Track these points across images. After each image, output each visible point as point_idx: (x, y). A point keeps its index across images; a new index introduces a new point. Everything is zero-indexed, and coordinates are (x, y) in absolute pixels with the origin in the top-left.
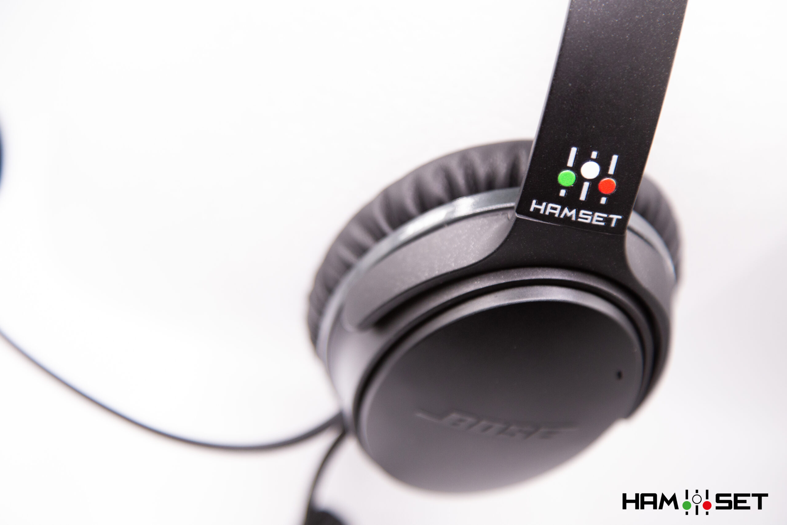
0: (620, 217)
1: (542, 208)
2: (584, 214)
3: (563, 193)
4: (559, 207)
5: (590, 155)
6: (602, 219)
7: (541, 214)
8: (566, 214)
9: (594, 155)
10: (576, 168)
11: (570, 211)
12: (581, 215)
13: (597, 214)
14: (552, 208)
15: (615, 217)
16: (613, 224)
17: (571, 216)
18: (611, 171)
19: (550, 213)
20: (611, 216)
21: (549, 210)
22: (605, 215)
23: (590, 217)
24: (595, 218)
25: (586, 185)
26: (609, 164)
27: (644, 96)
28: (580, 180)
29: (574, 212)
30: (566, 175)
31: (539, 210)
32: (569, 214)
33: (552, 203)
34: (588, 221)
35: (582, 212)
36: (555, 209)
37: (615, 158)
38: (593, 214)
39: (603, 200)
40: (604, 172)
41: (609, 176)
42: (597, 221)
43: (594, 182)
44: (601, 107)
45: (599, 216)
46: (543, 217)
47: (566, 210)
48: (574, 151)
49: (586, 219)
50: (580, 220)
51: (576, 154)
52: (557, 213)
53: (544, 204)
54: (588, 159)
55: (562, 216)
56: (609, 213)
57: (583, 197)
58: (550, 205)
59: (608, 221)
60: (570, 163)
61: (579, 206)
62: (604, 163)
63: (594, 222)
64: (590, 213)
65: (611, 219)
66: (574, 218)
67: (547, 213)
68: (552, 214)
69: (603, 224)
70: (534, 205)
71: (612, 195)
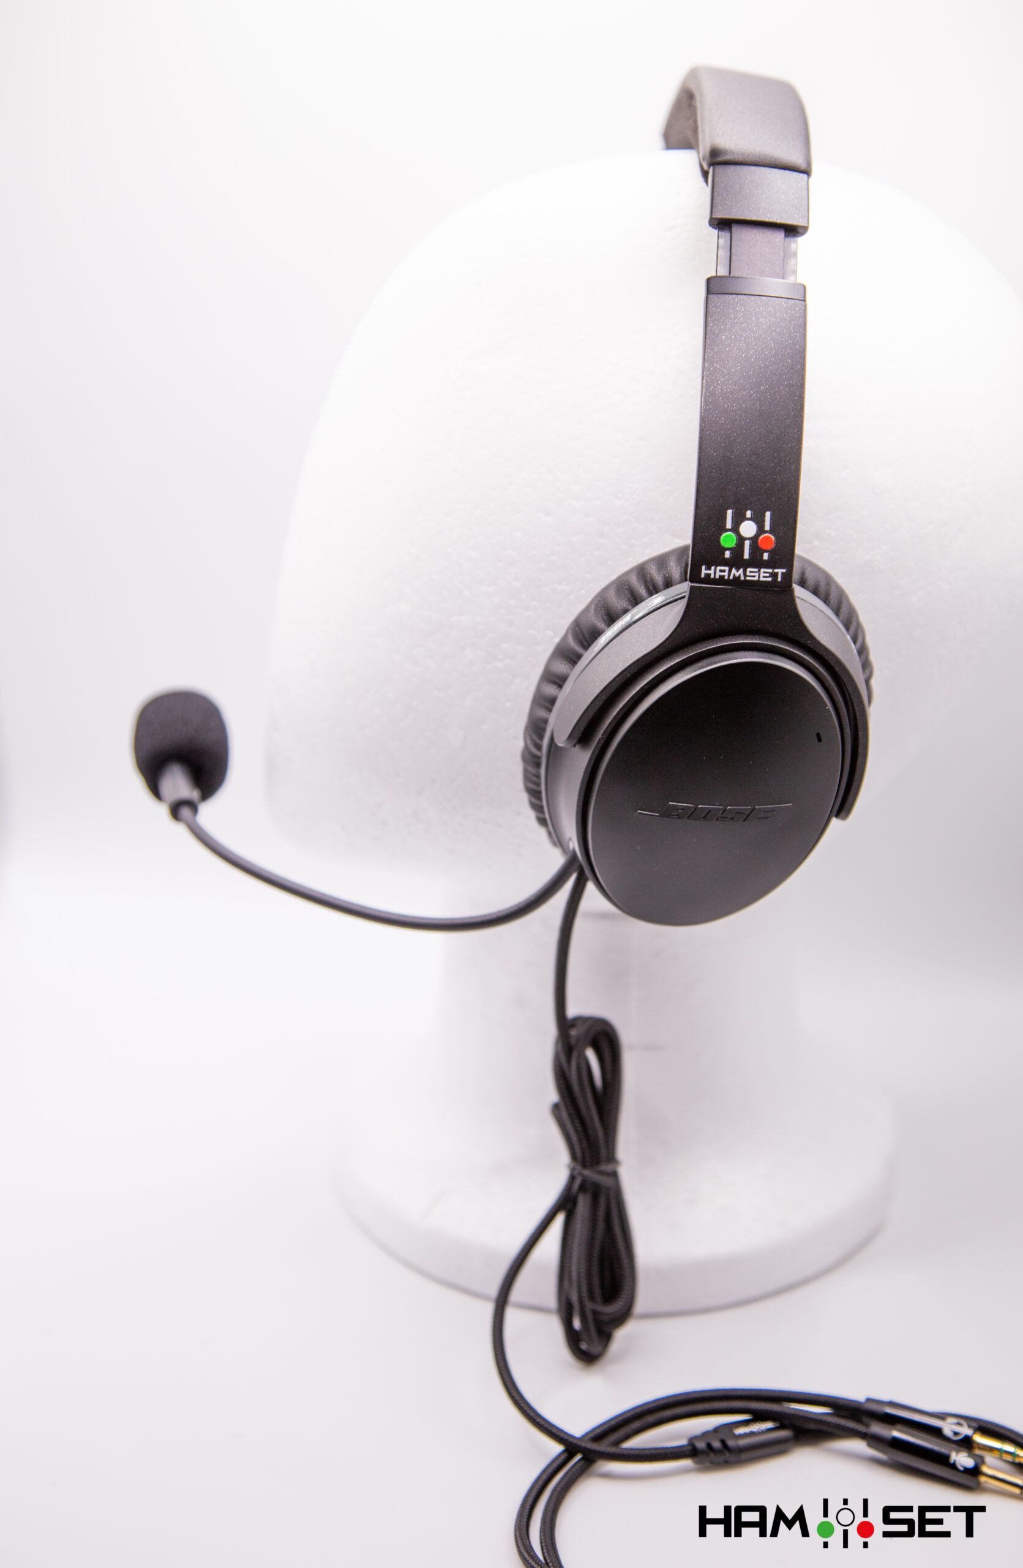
0: (784, 571)
1: (712, 572)
2: (751, 572)
3: (727, 554)
4: (727, 568)
5: (745, 515)
6: (768, 575)
7: (713, 579)
8: (734, 575)
9: (749, 514)
10: (735, 529)
11: (738, 572)
12: (748, 574)
13: (762, 570)
14: (721, 571)
15: (780, 571)
16: (779, 579)
17: (740, 575)
18: (767, 527)
19: (720, 576)
20: (776, 571)
21: (718, 574)
22: (770, 571)
23: (757, 574)
24: (762, 575)
25: (747, 543)
26: (764, 521)
27: (782, 455)
28: (741, 540)
29: (741, 571)
30: (726, 537)
31: (709, 575)
32: (737, 574)
33: (721, 565)
34: (756, 579)
35: (749, 570)
36: (724, 571)
37: (768, 514)
38: (759, 571)
39: (766, 556)
40: (761, 530)
41: (766, 532)
42: (764, 577)
43: (754, 540)
44: (746, 470)
45: (764, 572)
46: (715, 581)
47: (734, 571)
48: (730, 513)
49: (754, 576)
50: (748, 578)
51: (732, 517)
52: (726, 574)
53: (713, 568)
54: (744, 519)
55: (731, 577)
56: (774, 567)
57: (746, 556)
58: (719, 568)
59: (774, 575)
60: (729, 525)
61: (746, 565)
62: (759, 520)
63: (762, 579)
64: (756, 570)
65: (777, 573)
66: (742, 578)
67: (717, 577)
68: (722, 577)
69: (770, 579)
70: (704, 571)
71: (773, 549)
